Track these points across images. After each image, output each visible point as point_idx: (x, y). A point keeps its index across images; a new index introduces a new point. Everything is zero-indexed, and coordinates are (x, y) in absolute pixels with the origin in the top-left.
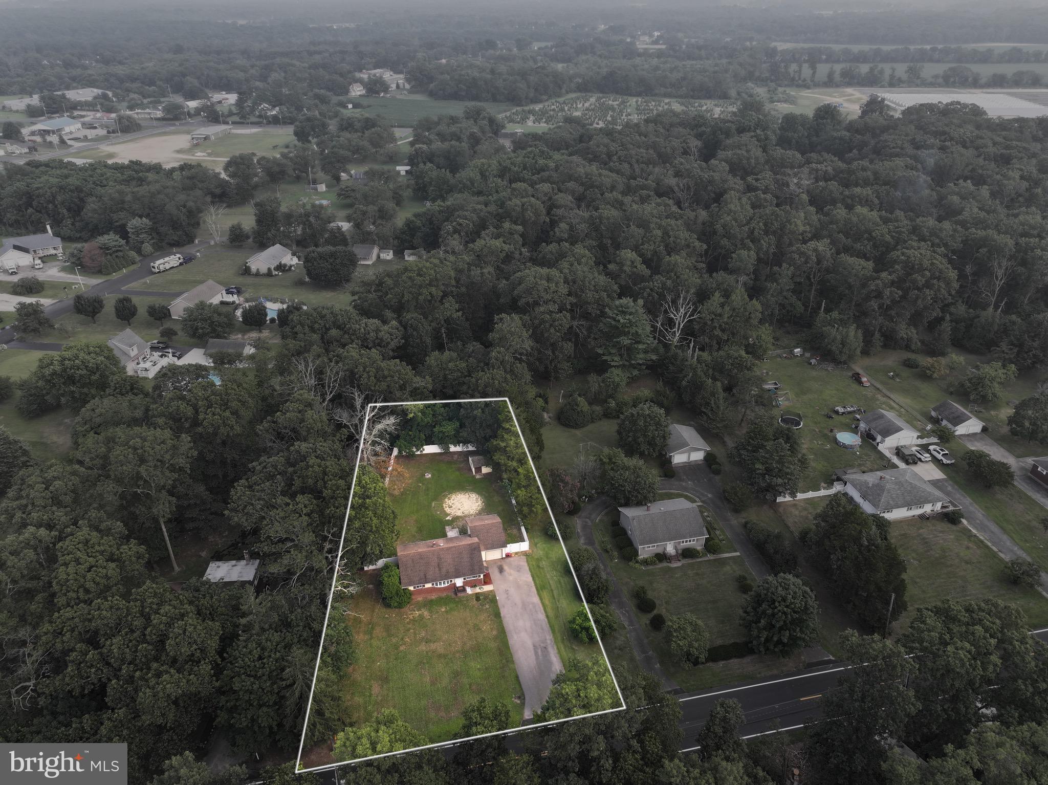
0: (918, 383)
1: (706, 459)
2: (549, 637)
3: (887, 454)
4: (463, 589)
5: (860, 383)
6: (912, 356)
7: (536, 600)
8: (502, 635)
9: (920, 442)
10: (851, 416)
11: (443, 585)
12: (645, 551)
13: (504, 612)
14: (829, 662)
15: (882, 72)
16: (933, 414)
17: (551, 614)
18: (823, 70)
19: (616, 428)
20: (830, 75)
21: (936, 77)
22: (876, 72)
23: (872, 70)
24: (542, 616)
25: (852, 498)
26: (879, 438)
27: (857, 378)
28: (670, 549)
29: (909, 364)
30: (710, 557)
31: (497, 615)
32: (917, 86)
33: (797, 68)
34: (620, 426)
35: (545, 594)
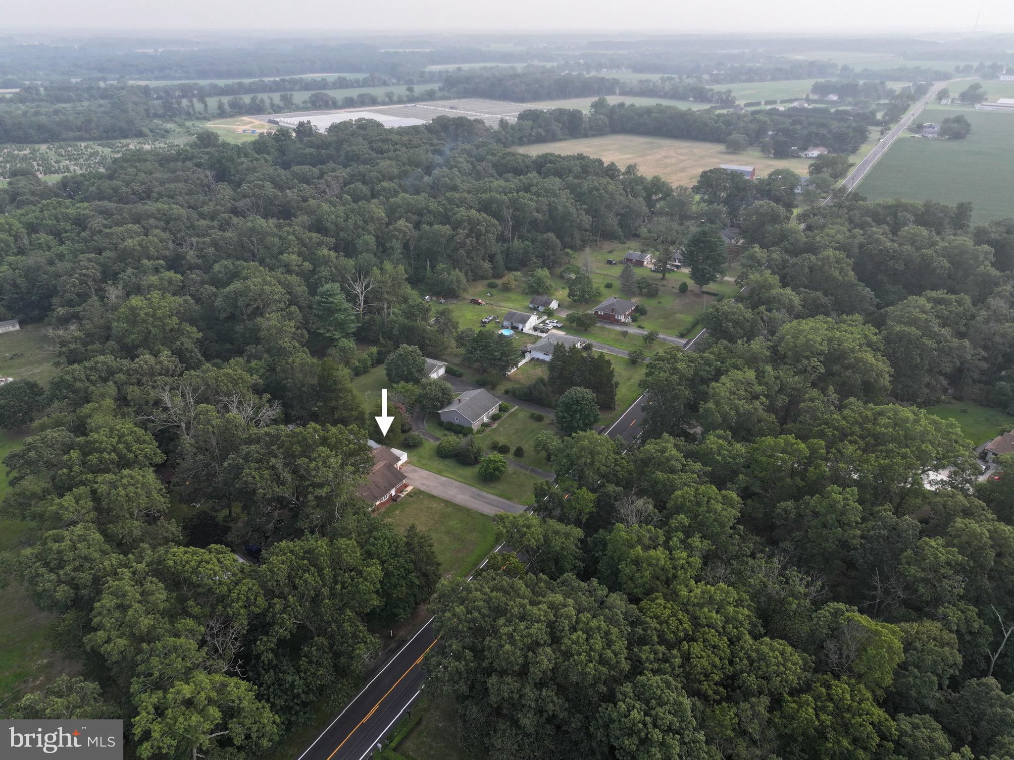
0: (506, 294)
1: (446, 372)
2: (474, 489)
3: (531, 332)
4: (397, 496)
5: (479, 304)
6: (490, 281)
7: (444, 479)
8: (447, 503)
9: (540, 320)
10: (493, 322)
11: (386, 498)
12: (476, 425)
13: (435, 493)
14: (604, 429)
15: (262, 101)
16: (531, 306)
17: (462, 480)
18: (212, 102)
19: (385, 372)
20: (221, 107)
21: (305, 102)
22: (257, 101)
23: (253, 100)
24: (457, 483)
25: (538, 359)
26: (520, 327)
27: (475, 302)
28: (486, 420)
29: (492, 286)
30: (506, 414)
31: (433, 497)
32: (294, 111)
33: (188, 104)
34: (388, 370)
35: (444, 474)
